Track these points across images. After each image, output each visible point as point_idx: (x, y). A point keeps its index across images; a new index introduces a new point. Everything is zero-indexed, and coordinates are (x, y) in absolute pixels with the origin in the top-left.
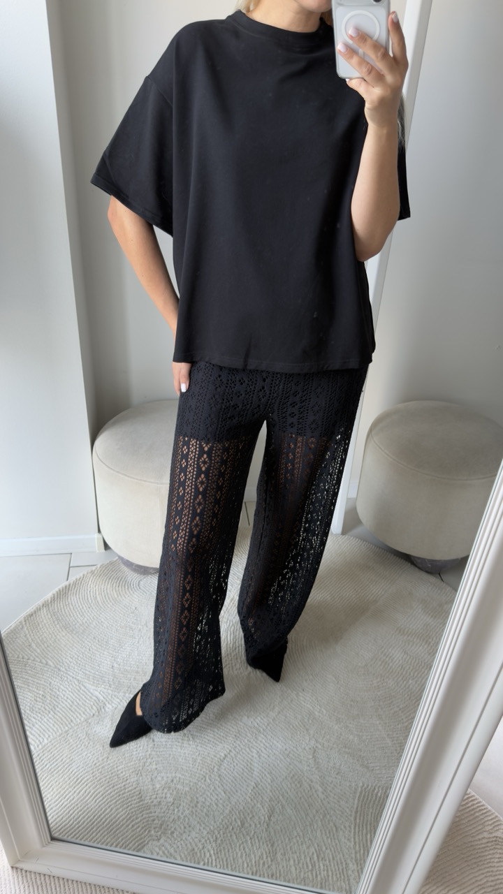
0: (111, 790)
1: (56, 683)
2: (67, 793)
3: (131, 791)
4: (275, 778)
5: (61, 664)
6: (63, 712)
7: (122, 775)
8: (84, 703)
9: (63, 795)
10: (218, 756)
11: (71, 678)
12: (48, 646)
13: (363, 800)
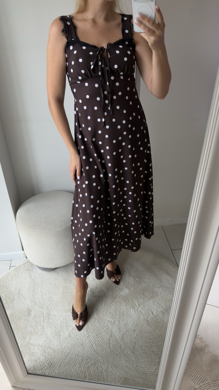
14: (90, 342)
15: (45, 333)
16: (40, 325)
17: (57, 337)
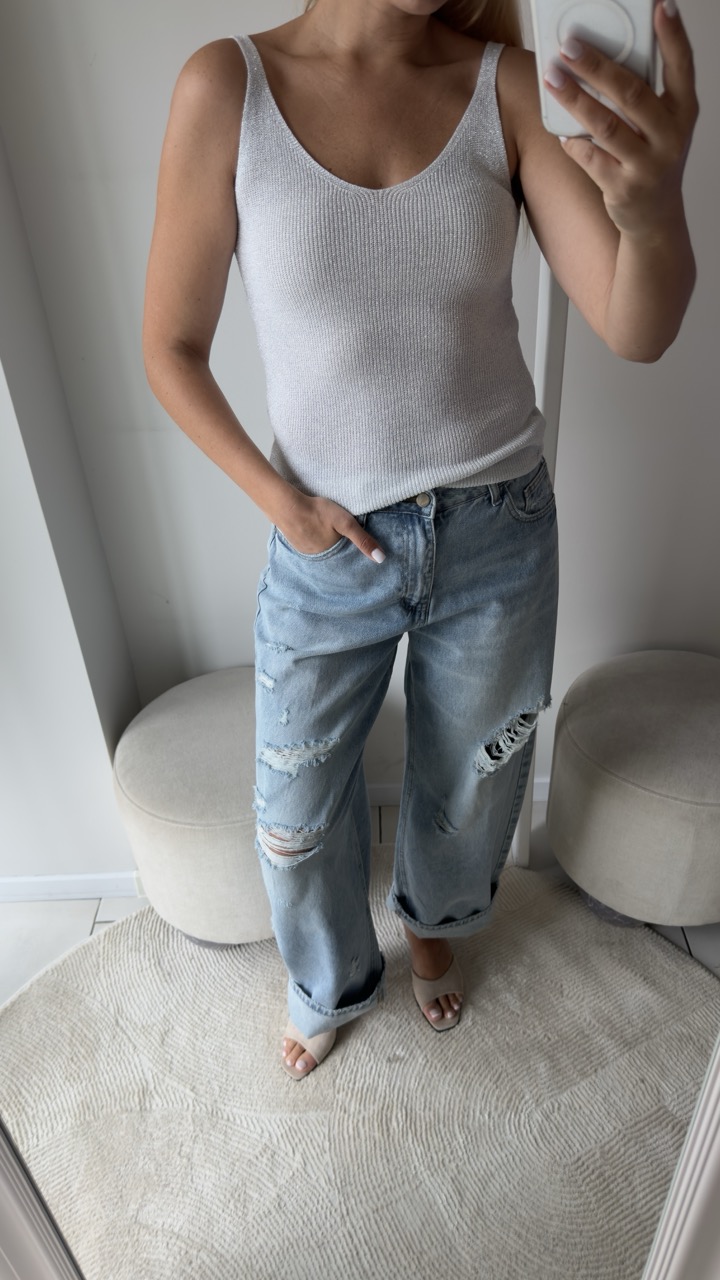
14: (351, 1237)
15: (194, 1186)
16: (179, 1154)
17: (236, 1207)
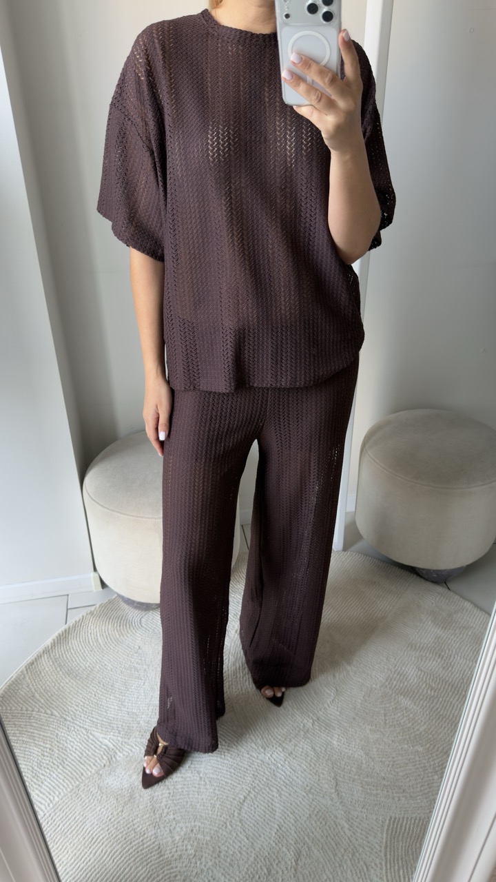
0: (129, 847)
1: (63, 734)
2: (82, 854)
3: (150, 845)
4: (298, 818)
5: (67, 713)
6: (73, 765)
7: (138, 829)
8: (94, 753)
9: (78, 857)
10: (237, 799)
11: (78, 727)
12: (52, 695)
13: (392, 833)
